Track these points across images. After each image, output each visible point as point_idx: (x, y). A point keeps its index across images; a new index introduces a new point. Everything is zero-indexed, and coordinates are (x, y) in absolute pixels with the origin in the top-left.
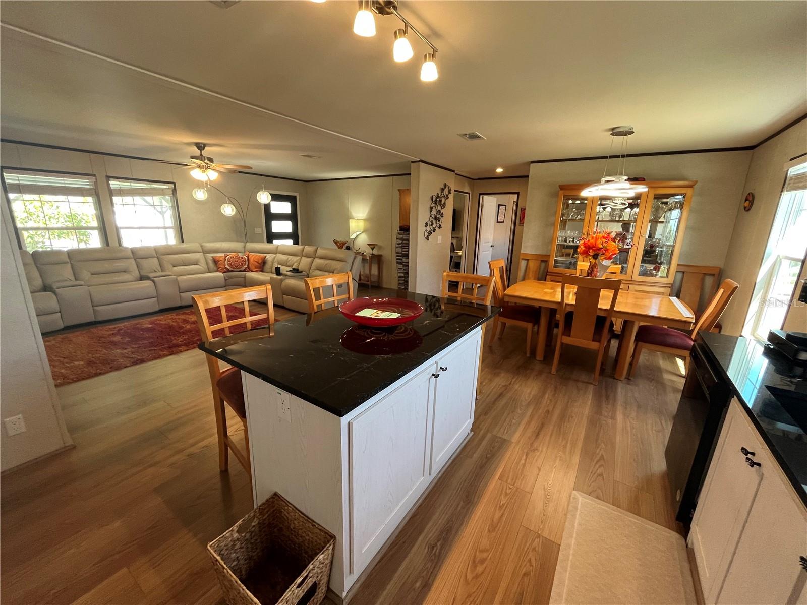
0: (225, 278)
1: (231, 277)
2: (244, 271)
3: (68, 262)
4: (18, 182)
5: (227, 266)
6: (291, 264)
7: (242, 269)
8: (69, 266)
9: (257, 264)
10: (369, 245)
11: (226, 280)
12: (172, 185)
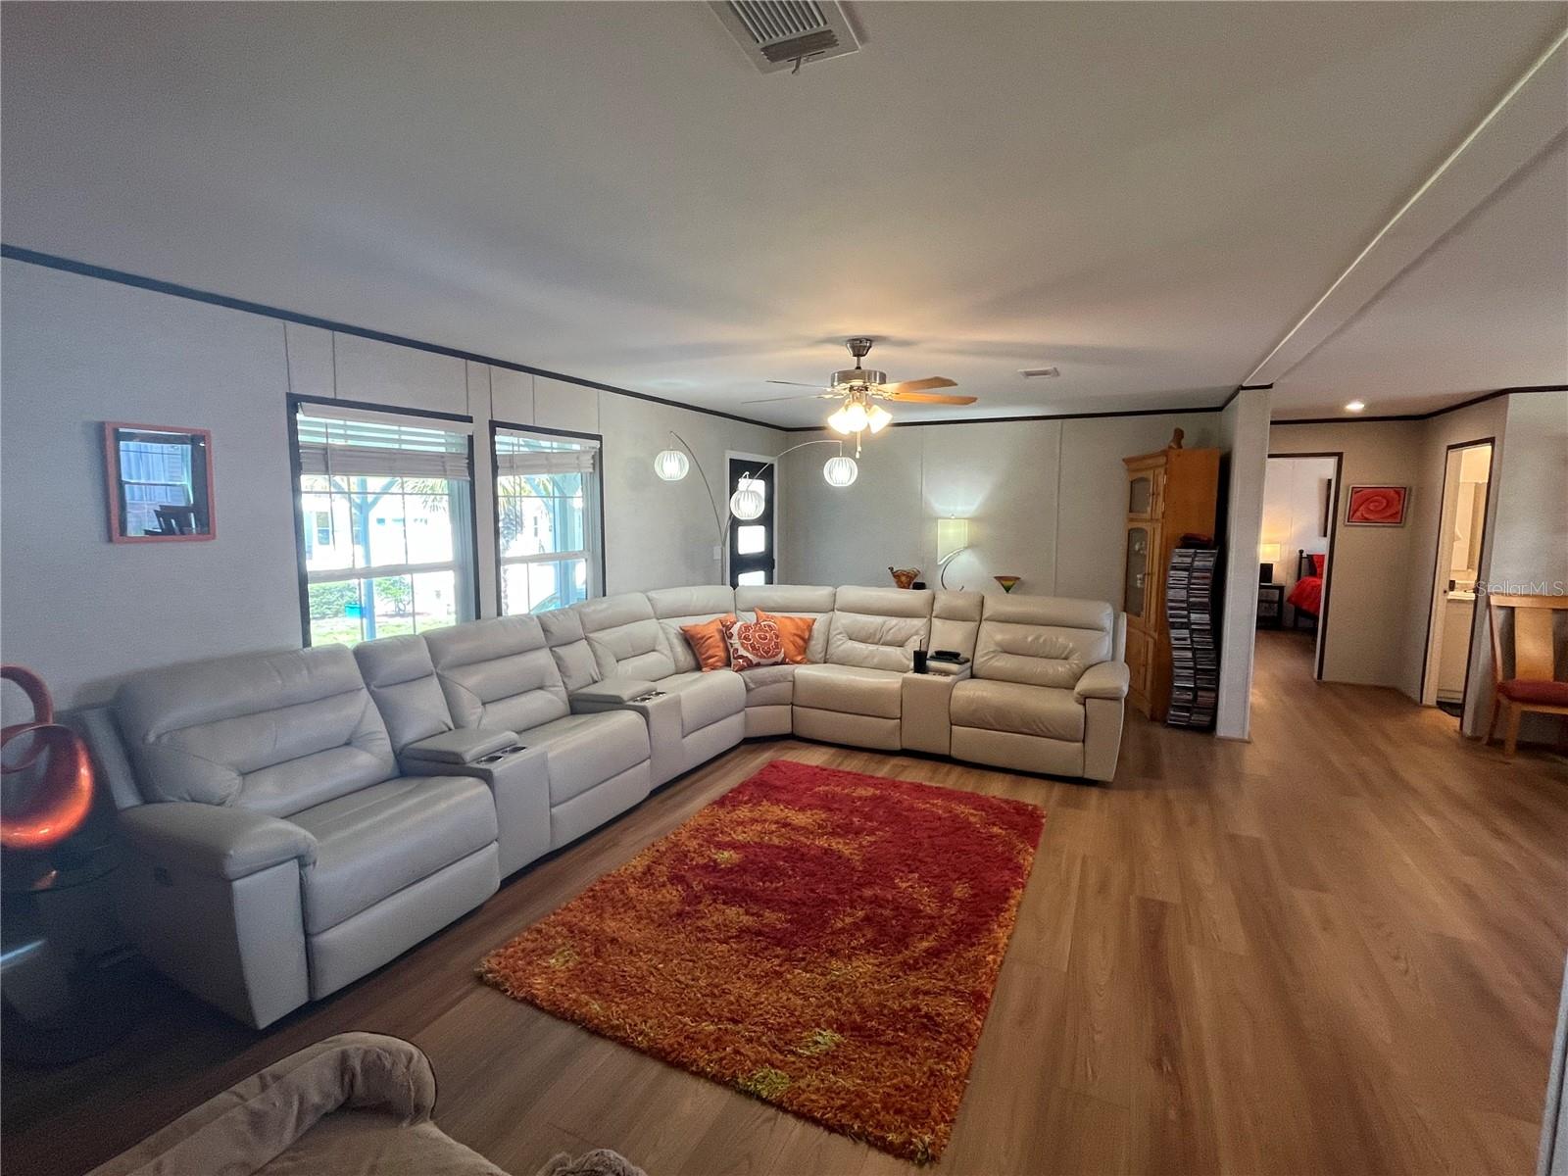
0: (746, 685)
1: (762, 683)
2: (783, 663)
3: (431, 673)
4: (324, 440)
5: (742, 652)
6: (900, 637)
7: (780, 658)
10: (999, 579)
11: (748, 690)
12: (596, 444)
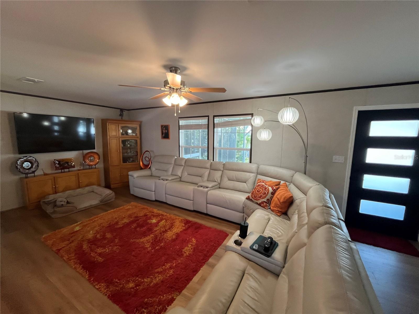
3: (183, 166)
7: (259, 202)
8: (183, 167)
9: (279, 203)
